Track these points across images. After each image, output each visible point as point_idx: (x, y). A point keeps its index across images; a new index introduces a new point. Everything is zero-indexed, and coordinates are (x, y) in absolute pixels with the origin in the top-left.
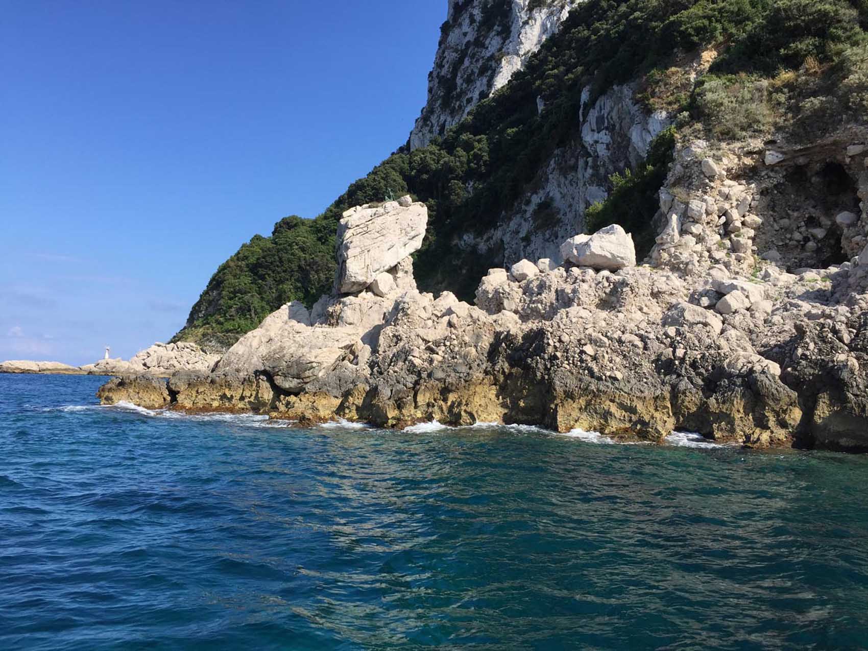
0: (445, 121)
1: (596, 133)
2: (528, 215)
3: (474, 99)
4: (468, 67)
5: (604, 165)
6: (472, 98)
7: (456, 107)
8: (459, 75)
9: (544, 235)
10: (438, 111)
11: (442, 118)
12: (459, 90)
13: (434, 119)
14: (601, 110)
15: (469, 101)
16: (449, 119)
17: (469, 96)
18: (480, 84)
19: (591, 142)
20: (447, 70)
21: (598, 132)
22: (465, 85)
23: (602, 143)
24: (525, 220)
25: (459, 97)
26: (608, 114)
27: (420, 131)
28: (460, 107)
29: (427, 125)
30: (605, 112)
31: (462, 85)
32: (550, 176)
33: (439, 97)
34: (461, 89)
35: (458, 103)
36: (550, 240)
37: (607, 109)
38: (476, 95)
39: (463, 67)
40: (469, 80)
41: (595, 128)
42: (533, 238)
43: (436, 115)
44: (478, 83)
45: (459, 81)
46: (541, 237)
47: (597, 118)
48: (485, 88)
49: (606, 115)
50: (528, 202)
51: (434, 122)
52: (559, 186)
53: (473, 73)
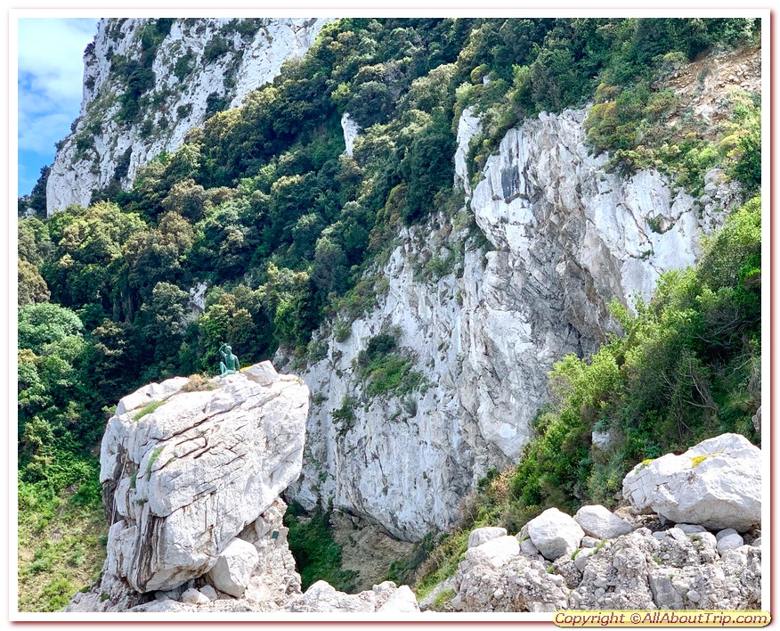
0: (129, 151)
1: (502, 203)
2: (345, 363)
3: (196, 108)
4: (178, 42)
5: (521, 268)
6: (190, 106)
7: (155, 122)
8: (159, 57)
9: (385, 407)
10: (110, 128)
11: (123, 145)
12: (158, 88)
13: (101, 145)
14: (511, 158)
15: (184, 112)
16: (138, 148)
17: (184, 101)
18: (209, 80)
19: (494, 221)
20: (129, 44)
21: (508, 202)
22: (173, 79)
23: (516, 223)
24: (339, 373)
25: (159, 102)
26: (526, 168)
27: (71, 169)
28: (163, 123)
29: (86, 157)
30: (520, 163)
31: (167, 77)
32: (393, 283)
33: (113, 99)
34: (165, 86)
35: (158, 115)
36: (400, 418)
37: (525, 157)
38: (200, 103)
39: (167, 41)
40: (183, 69)
41: (500, 193)
42: (359, 413)
43: (106, 137)
44: (204, 77)
45: (158, 69)
46: (380, 412)
47: (505, 173)
48: (219, 88)
49: (521, 170)
50: (344, 337)
51: (101, 151)
52: (414, 303)
53: (190, 56)
